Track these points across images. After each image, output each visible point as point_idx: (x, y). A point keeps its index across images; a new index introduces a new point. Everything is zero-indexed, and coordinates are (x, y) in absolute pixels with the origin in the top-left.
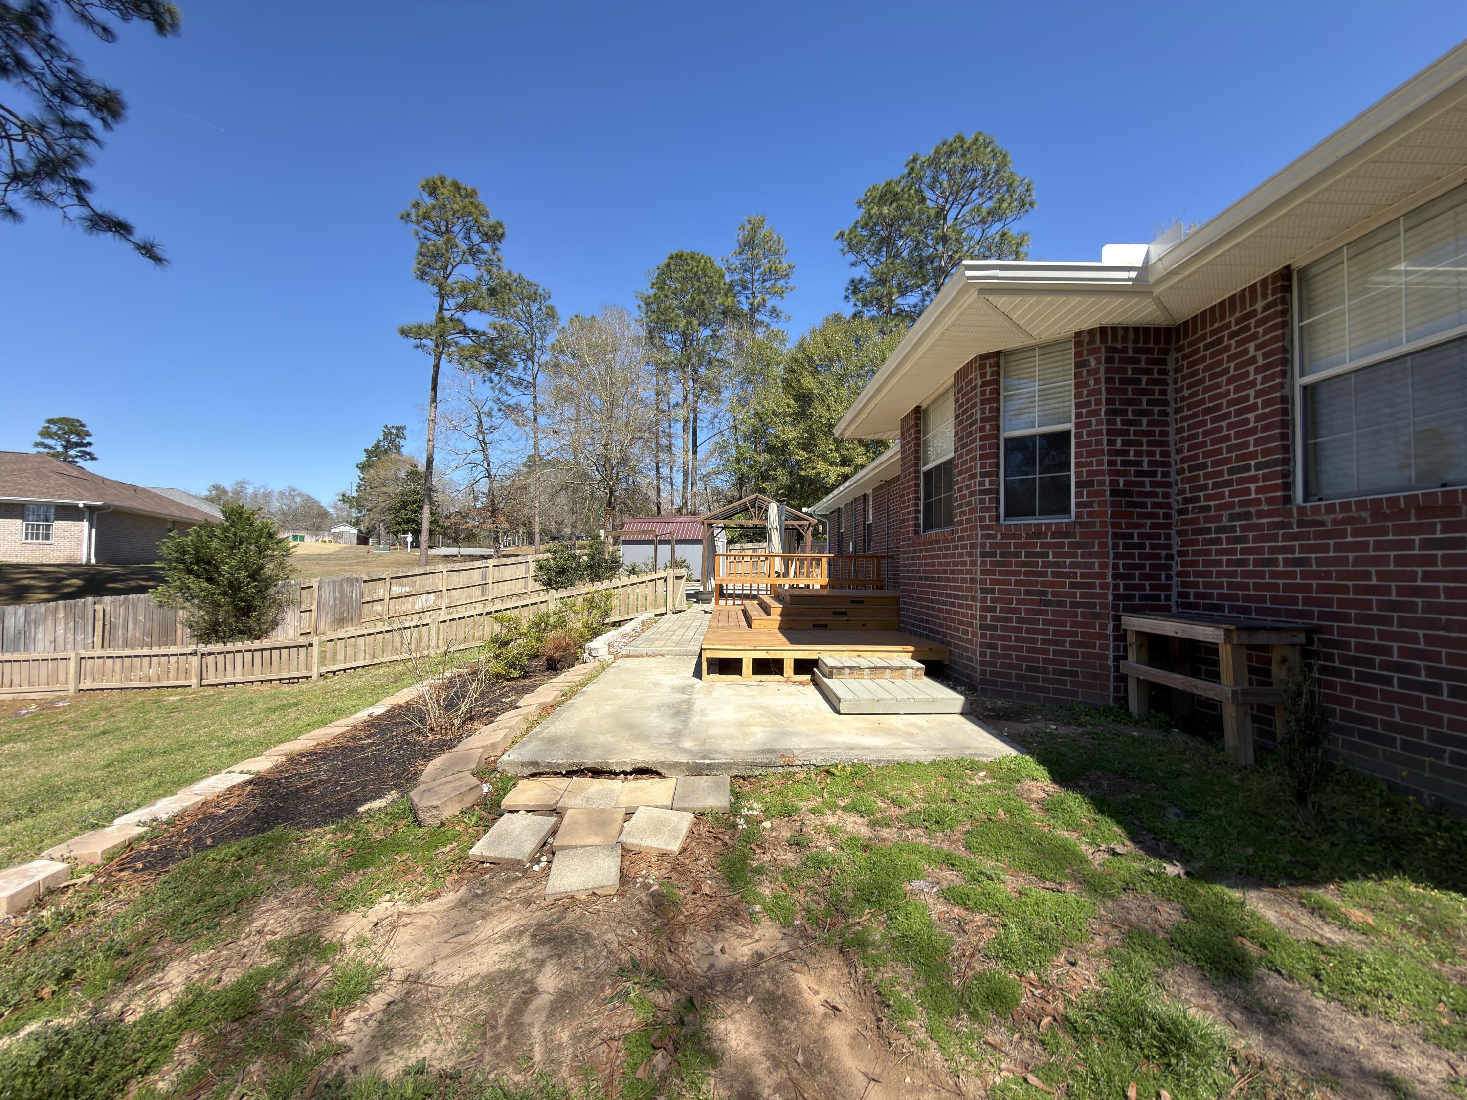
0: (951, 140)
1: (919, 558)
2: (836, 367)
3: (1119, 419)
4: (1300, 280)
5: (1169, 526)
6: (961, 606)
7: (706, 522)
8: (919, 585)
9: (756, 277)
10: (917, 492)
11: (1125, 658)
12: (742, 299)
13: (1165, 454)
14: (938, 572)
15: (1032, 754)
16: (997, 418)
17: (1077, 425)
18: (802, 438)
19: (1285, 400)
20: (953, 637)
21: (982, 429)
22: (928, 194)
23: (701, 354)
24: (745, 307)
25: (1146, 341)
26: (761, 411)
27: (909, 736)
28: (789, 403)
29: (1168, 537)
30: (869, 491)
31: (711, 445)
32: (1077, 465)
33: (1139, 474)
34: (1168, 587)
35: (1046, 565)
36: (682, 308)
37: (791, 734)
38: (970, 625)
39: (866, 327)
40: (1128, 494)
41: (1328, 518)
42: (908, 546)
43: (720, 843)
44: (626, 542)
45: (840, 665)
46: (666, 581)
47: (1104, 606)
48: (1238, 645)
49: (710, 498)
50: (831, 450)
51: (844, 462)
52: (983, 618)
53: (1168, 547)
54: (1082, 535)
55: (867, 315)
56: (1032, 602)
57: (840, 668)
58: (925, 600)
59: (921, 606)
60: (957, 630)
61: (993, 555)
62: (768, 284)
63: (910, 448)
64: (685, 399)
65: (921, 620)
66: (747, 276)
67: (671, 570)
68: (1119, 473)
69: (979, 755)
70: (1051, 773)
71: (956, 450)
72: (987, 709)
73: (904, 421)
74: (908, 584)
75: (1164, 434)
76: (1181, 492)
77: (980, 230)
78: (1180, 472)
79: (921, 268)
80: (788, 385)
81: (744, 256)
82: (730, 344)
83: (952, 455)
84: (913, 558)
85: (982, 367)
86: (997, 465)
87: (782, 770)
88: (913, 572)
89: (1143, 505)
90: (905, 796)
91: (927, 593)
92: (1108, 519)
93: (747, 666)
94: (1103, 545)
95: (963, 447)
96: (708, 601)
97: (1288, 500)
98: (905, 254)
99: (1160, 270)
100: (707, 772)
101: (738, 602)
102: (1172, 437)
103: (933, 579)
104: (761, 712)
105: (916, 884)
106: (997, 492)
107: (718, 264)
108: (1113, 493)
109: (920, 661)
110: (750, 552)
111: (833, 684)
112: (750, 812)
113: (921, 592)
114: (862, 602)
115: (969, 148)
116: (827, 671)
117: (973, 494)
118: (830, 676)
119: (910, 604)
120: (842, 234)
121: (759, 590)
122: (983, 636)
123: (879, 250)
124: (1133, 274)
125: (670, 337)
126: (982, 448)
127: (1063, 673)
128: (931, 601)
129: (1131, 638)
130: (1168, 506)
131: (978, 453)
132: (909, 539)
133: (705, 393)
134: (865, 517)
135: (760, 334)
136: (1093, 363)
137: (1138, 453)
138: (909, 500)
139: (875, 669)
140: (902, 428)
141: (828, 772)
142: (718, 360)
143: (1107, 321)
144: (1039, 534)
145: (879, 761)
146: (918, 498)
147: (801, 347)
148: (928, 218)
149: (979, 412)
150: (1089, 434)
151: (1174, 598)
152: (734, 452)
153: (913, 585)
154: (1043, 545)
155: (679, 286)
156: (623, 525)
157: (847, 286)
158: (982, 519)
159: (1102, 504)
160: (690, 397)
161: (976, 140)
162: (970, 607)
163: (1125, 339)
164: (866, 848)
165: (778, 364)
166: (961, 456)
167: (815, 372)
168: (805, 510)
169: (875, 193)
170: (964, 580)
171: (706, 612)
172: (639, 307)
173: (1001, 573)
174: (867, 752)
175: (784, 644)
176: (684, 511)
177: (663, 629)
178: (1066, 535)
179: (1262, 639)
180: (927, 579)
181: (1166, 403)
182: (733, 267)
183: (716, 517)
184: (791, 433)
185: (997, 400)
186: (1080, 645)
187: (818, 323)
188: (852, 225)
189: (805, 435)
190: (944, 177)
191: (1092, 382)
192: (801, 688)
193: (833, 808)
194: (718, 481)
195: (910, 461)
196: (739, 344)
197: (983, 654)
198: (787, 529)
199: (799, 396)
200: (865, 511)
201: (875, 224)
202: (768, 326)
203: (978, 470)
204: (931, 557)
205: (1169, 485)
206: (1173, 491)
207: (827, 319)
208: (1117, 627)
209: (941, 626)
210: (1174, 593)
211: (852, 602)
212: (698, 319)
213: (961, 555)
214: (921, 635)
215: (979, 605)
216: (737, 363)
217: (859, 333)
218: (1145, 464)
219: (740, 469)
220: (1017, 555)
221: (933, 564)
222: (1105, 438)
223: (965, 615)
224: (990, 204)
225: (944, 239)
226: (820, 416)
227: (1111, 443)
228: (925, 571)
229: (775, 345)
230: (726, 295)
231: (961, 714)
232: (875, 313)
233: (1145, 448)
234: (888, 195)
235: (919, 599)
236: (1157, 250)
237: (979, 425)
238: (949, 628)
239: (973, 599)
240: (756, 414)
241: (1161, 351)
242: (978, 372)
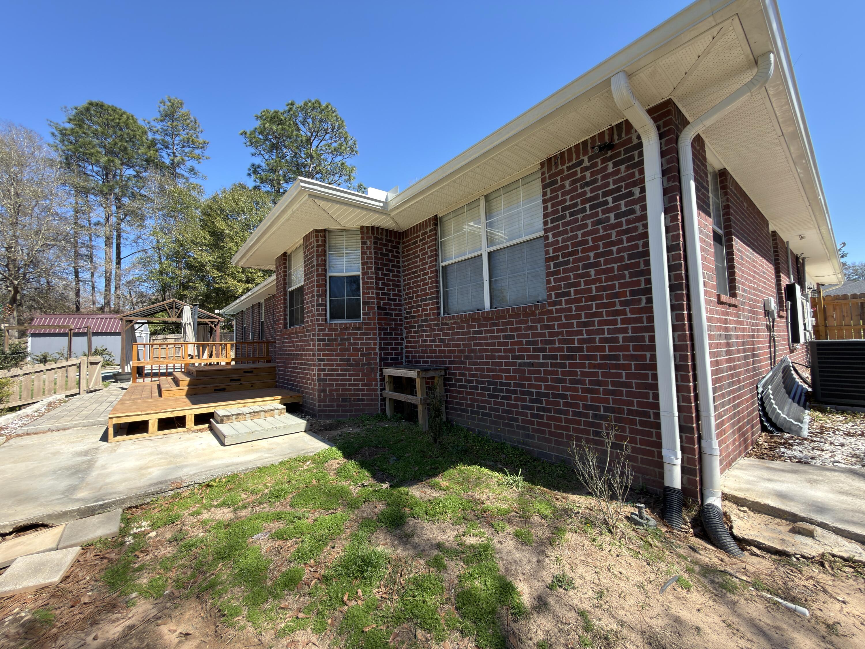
0: (313, 101)
1: (286, 343)
2: (242, 217)
3: (380, 272)
4: (440, 222)
5: (401, 325)
6: (308, 369)
7: (125, 319)
8: (287, 359)
9: (176, 142)
10: (285, 303)
11: (384, 389)
12: (164, 154)
13: (399, 291)
14: (296, 350)
15: (336, 446)
16: (325, 265)
17: (363, 274)
18: (216, 262)
19: (437, 271)
20: (304, 388)
21: (317, 270)
22: (301, 127)
23: (124, 188)
24: (167, 161)
25: (391, 237)
26: (181, 239)
27: (269, 450)
28: (204, 236)
29: (401, 330)
30: (262, 301)
31: (135, 258)
32: (364, 293)
33: (389, 299)
34: (401, 353)
35: (350, 344)
36: (104, 147)
37: (182, 467)
38: (313, 380)
39: (263, 197)
40: (385, 309)
41: (450, 322)
42: (280, 335)
43: (106, 561)
44: (34, 335)
45: (229, 414)
46: (79, 367)
47: (375, 364)
48: (423, 378)
49: (134, 301)
50: (238, 272)
51: (248, 281)
52: (319, 375)
53: (401, 334)
54: (366, 329)
55: (263, 189)
56: (344, 365)
57: (229, 416)
58: (290, 367)
59: (288, 371)
60: (306, 383)
61: (324, 340)
62: (187, 150)
63: (281, 277)
64: (107, 219)
65: (288, 380)
66: (168, 139)
67: (85, 358)
68: (381, 299)
69: (308, 453)
70: (343, 454)
71: (305, 281)
72: (321, 426)
73: (278, 259)
74: (280, 359)
75: (399, 281)
76: (406, 309)
77: (330, 157)
78: (405, 299)
79: (298, 169)
80: (204, 224)
81: (165, 124)
82: (154, 186)
83: (302, 283)
84: (283, 343)
85: (317, 236)
86: (325, 291)
87: (171, 493)
88: (283, 351)
89: (391, 315)
90: (260, 487)
91: (291, 363)
92: (376, 321)
93: (153, 426)
94: (375, 334)
95: (308, 279)
96: (128, 380)
97: (439, 314)
98: (288, 158)
99: (392, 205)
100: (100, 511)
101: (154, 379)
102: (402, 284)
103: (294, 355)
104: (161, 456)
105: (256, 537)
106: (326, 306)
107: (140, 122)
108: (379, 308)
109: (284, 405)
110: (172, 341)
111: (223, 428)
112: (139, 530)
113: (288, 363)
114: (252, 372)
115: (323, 110)
116: (219, 419)
117: (313, 306)
118: (222, 422)
119: (282, 371)
120: (244, 133)
121: (174, 369)
122: (319, 385)
123: (271, 151)
124: (382, 204)
125: (90, 167)
126: (317, 281)
127: (359, 400)
128: (293, 368)
129: (387, 379)
130: (401, 315)
131: (316, 283)
132: (281, 331)
133: (128, 218)
134: (260, 317)
135: (181, 184)
136: (369, 243)
137: (389, 290)
138: (281, 308)
139: (254, 413)
140: (276, 264)
141: (208, 485)
142: (141, 195)
143: (374, 224)
144: (346, 329)
145: (246, 470)
146: (286, 307)
147: (215, 200)
148: (302, 141)
149: (316, 261)
150: (368, 278)
151: (404, 359)
152: (157, 266)
153: (283, 359)
154: (349, 334)
155: (99, 129)
156: (32, 320)
157: (249, 167)
158: (318, 320)
159: (374, 313)
160: (113, 220)
161: (327, 107)
162: (312, 370)
163: (382, 233)
164: (227, 525)
165: (196, 208)
166: (307, 284)
167: (226, 218)
168: (217, 311)
169: (267, 115)
170: (309, 355)
171: (123, 389)
172: (53, 134)
173: (328, 350)
174: (238, 466)
175: (187, 405)
176: (107, 309)
177: (73, 407)
178: (359, 329)
179: (431, 374)
180: (291, 355)
181: (399, 267)
182: (155, 129)
183: (136, 315)
184: (207, 258)
185: (325, 256)
186: (366, 385)
187: (229, 187)
188: (252, 130)
189: (219, 260)
190: (310, 120)
191: (368, 253)
192: (199, 434)
193: (207, 508)
194: (141, 287)
195: (281, 284)
196: (161, 188)
197: (319, 396)
198: (199, 324)
199: (214, 233)
200: (260, 313)
201: (268, 134)
202: (187, 179)
203: (316, 293)
204: (293, 342)
205: (401, 305)
206: (403, 308)
207: (235, 185)
208: (381, 374)
209: (298, 382)
210: (404, 356)
211: (245, 372)
212: (121, 160)
213: (308, 341)
214: (288, 389)
215: (317, 368)
216: (161, 201)
217: (258, 200)
218: (392, 295)
219: (163, 280)
220: (336, 340)
221: (294, 346)
222: (374, 281)
223: (310, 375)
224: (335, 145)
225: (311, 156)
226: (230, 249)
227: (377, 284)
228: (290, 351)
229: (194, 194)
230: (149, 147)
231: (305, 431)
232: (269, 189)
233: (391, 287)
234: (275, 119)
235: (287, 367)
236: (391, 196)
237: (315, 268)
238: (302, 382)
239: (314, 365)
240: (178, 240)
241: (397, 243)
242: (315, 239)
